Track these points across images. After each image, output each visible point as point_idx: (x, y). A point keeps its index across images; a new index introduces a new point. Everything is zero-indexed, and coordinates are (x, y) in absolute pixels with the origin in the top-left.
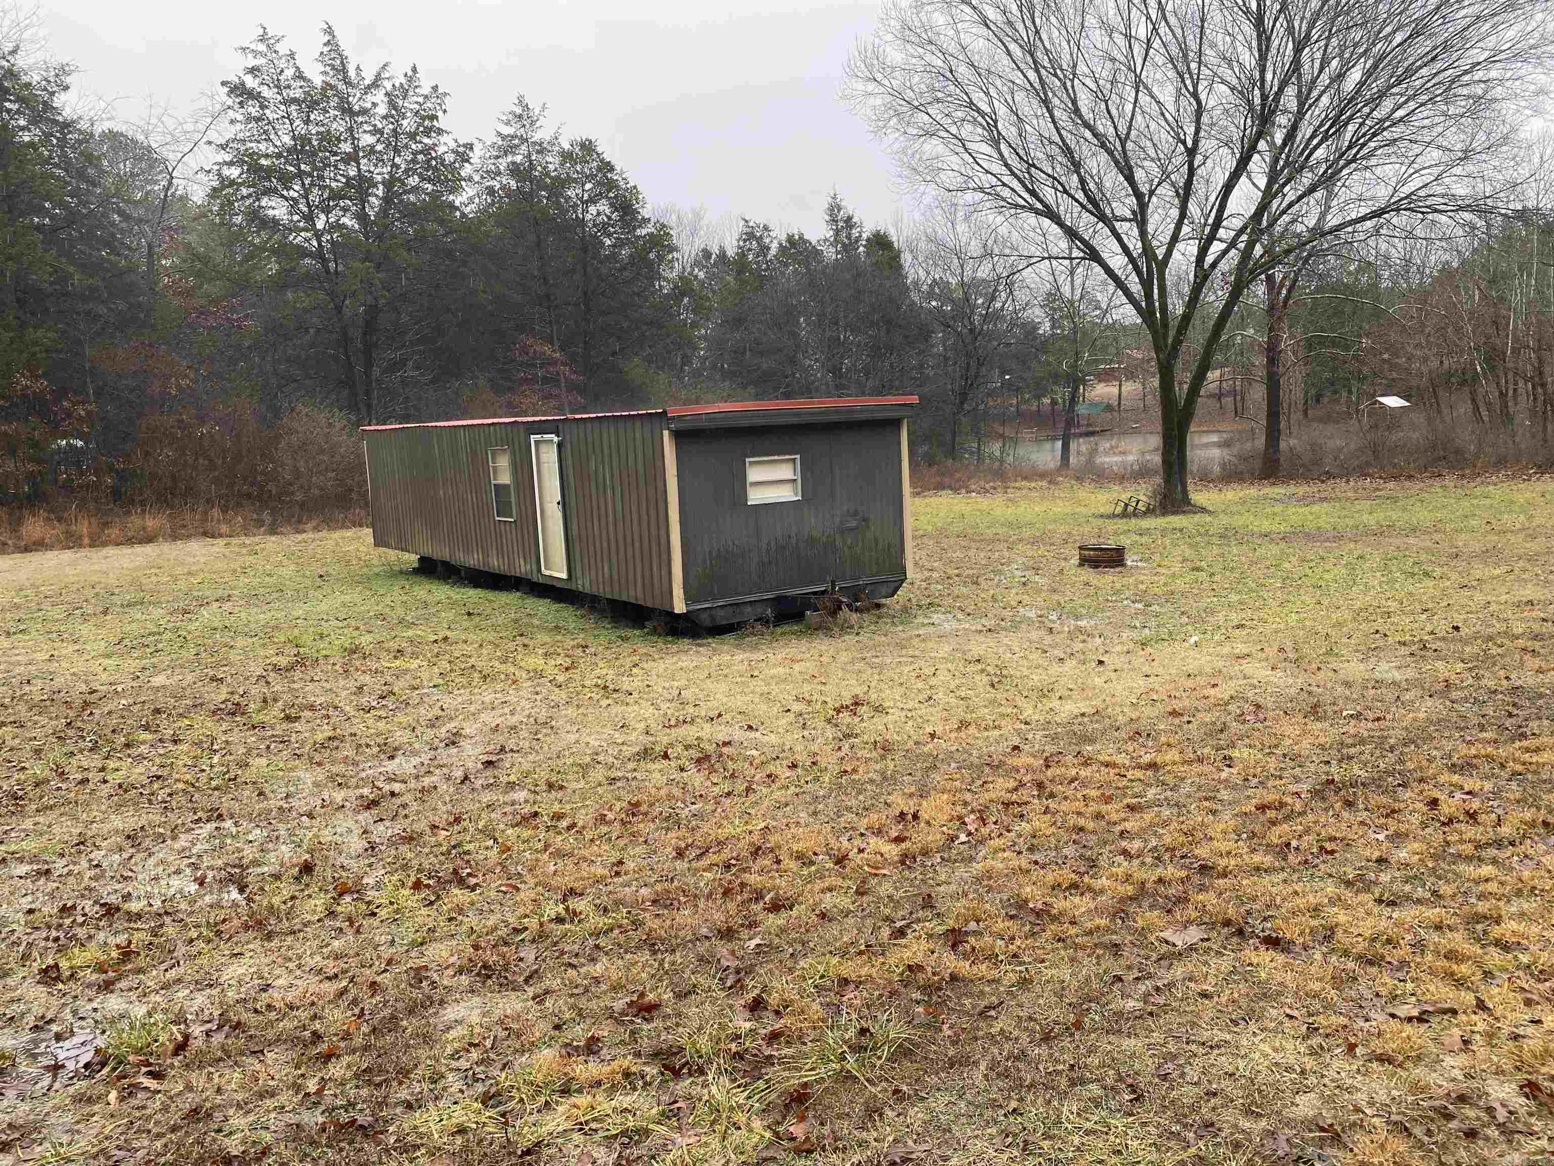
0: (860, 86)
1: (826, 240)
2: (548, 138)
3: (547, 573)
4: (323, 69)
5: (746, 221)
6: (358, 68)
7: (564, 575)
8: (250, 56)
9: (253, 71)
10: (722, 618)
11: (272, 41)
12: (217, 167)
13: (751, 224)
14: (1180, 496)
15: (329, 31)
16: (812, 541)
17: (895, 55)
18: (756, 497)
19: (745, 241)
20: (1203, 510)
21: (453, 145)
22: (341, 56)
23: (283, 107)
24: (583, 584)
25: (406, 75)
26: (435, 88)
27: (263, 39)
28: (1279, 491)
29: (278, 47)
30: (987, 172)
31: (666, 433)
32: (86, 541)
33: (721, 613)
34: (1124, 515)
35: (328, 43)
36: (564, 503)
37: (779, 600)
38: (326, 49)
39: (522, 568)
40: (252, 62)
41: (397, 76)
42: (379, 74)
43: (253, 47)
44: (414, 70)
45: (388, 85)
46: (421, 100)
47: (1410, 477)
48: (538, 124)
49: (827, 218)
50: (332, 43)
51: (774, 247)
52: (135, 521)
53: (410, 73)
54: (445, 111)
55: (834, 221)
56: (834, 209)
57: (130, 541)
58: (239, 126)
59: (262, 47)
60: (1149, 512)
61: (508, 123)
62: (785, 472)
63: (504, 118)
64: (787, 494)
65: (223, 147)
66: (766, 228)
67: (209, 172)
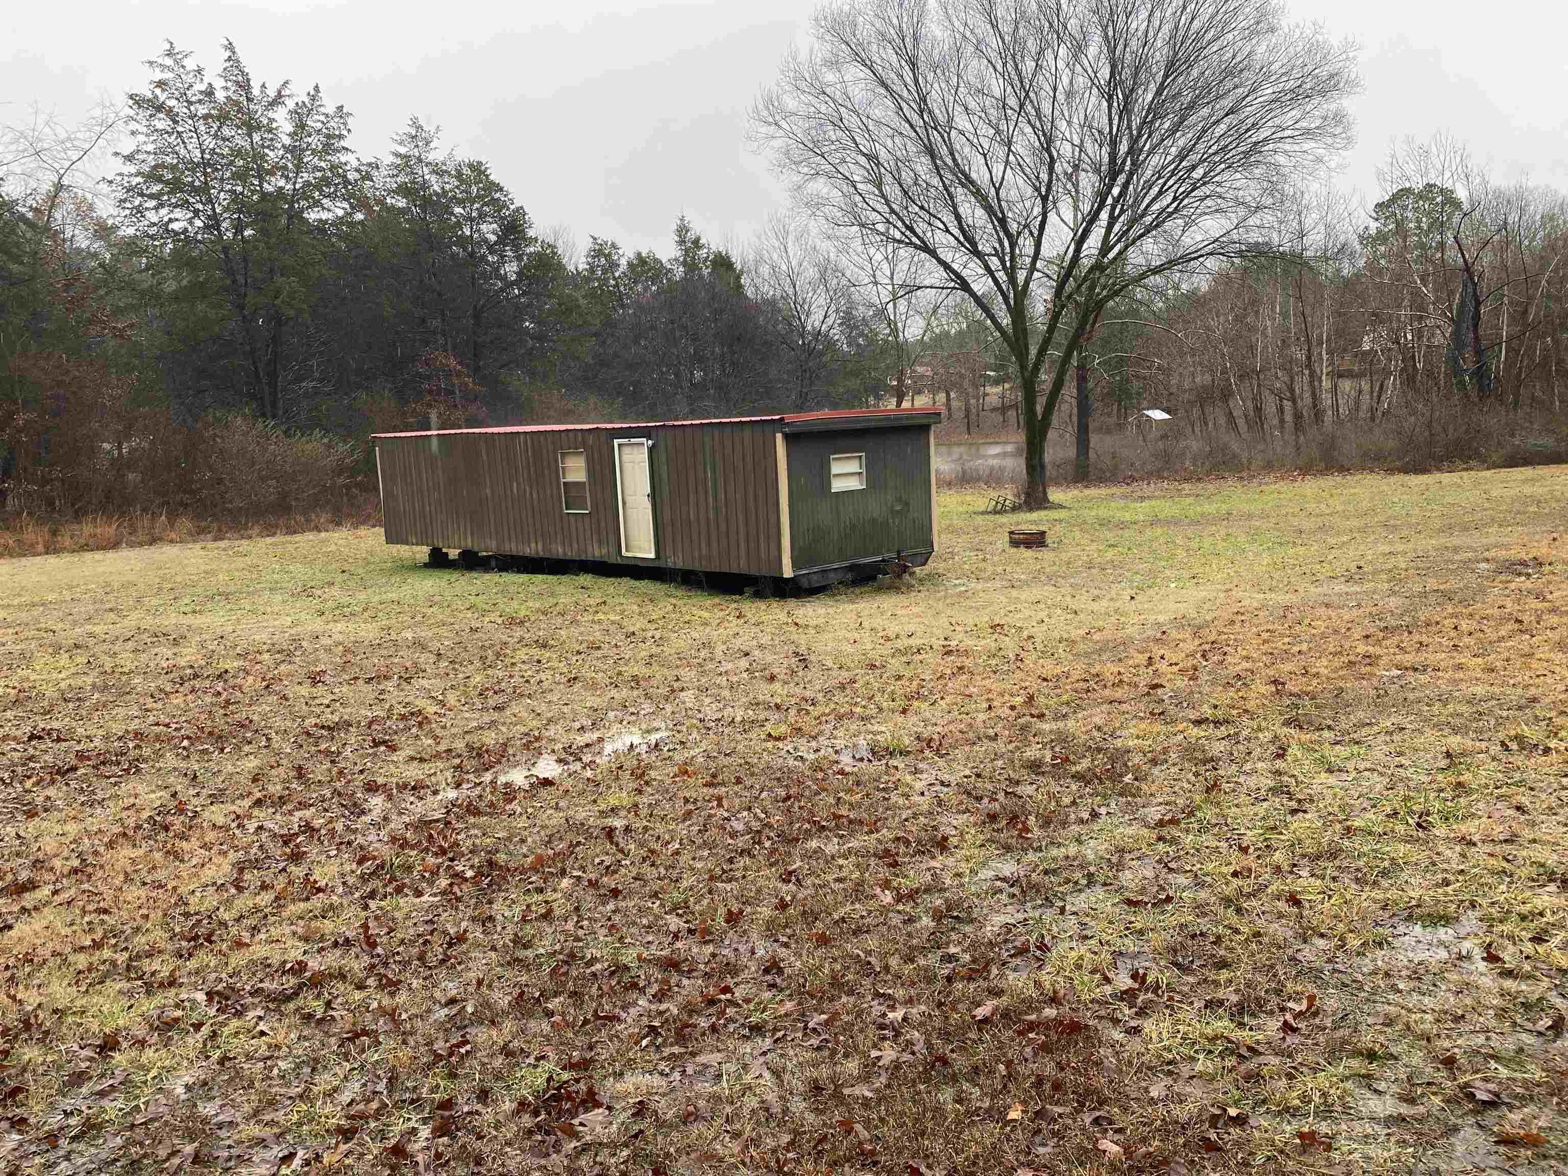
0: (764, 129)
1: (676, 260)
2: (442, 159)
3: (630, 555)
4: (224, 84)
5: (595, 239)
6: (263, 86)
7: (652, 555)
8: (157, 70)
9: (161, 84)
10: (816, 581)
11: (180, 56)
12: (119, 178)
13: (599, 242)
14: (1041, 495)
15: (230, 47)
16: (874, 520)
17: (791, 103)
18: (838, 486)
19: (594, 257)
20: (1061, 507)
21: (355, 163)
22: (243, 72)
23: (190, 122)
24: (677, 561)
25: (309, 94)
26: (340, 108)
27: (169, 54)
28: (1093, 492)
29: (185, 62)
30: (874, 210)
31: (779, 436)
32: (40, 548)
33: (815, 577)
34: (995, 512)
35: (229, 59)
36: (654, 496)
37: (851, 568)
38: (228, 64)
39: (596, 552)
40: (158, 76)
41: (299, 93)
42: (279, 92)
43: (160, 61)
44: (317, 89)
45: (290, 104)
46: (322, 118)
47: (1199, 480)
48: (432, 145)
49: (677, 239)
50: (233, 59)
51: (623, 262)
52: (87, 529)
53: (312, 93)
54: (349, 131)
55: (682, 242)
56: (682, 230)
57: (85, 548)
58: (142, 138)
59: (169, 62)
60: (1015, 509)
61: (401, 143)
62: (853, 466)
63: (398, 138)
64: (854, 484)
65: (129, 158)
66: (614, 246)
67: (111, 182)
